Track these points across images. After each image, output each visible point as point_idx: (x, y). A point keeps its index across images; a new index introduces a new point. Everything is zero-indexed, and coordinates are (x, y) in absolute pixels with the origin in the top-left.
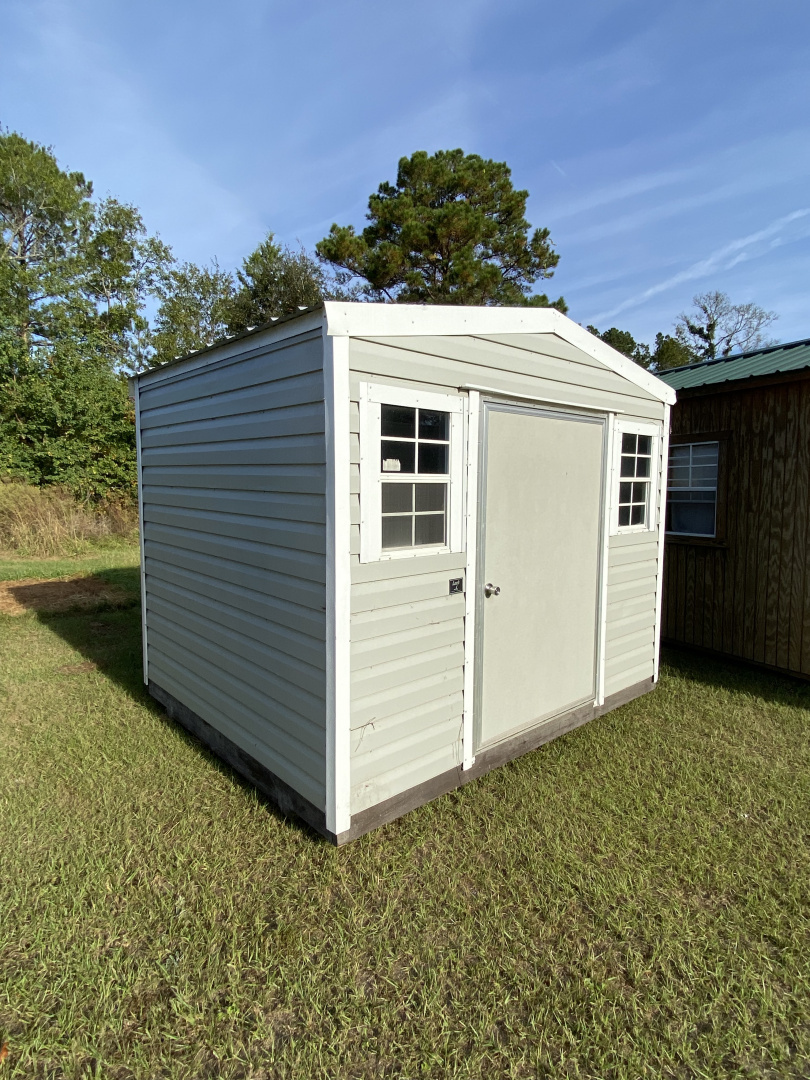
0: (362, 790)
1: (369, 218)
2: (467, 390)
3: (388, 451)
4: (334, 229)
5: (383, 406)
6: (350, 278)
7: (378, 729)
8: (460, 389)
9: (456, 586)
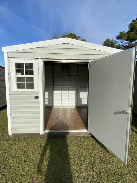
0: (14, 130)
1: (128, 28)
2: (38, 58)
3: (17, 71)
4: (120, 32)
5: (16, 63)
6: (123, 41)
7: (17, 120)
8: (36, 58)
9: (37, 98)
